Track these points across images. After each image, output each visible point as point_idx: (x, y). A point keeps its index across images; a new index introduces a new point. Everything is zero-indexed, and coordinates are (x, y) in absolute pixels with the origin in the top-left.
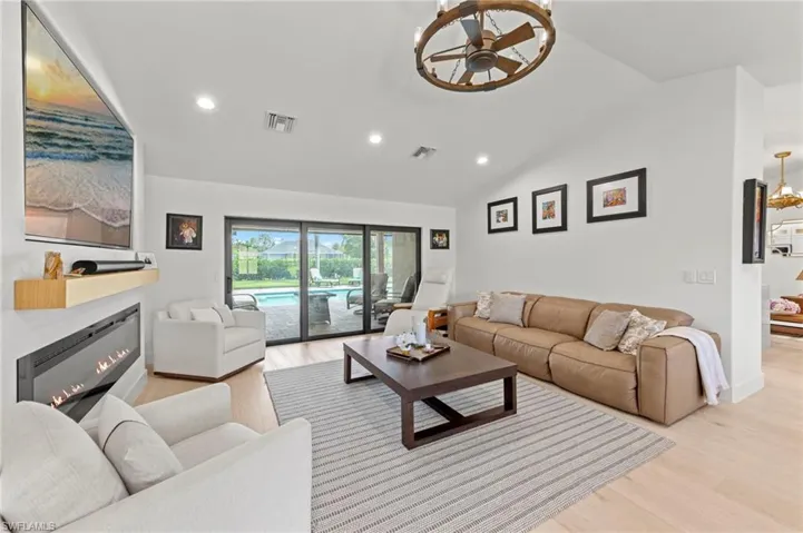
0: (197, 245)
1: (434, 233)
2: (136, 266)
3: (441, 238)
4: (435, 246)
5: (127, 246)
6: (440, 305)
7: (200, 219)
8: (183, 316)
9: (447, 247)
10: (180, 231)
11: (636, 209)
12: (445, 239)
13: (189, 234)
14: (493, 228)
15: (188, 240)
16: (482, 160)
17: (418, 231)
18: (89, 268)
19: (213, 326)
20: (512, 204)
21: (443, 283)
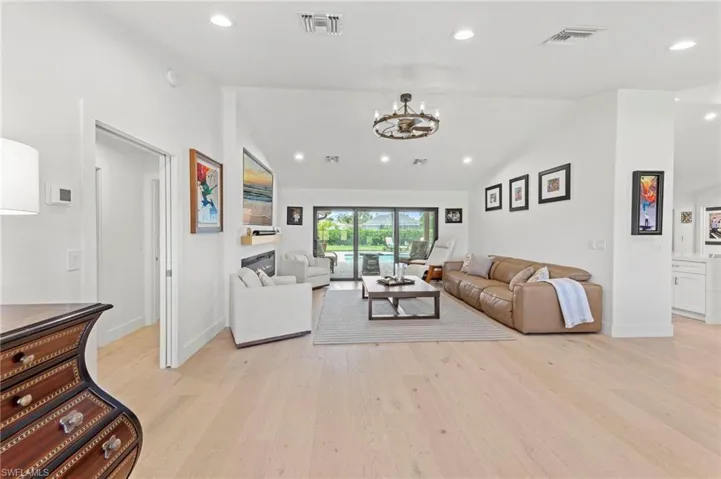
0: (300, 223)
1: (448, 211)
2: (273, 233)
3: (455, 215)
4: (449, 221)
5: (270, 224)
6: (440, 262)
7: (301, 208)
8: (292, 258)
9: (460, 221)
10: (293, 216)
11: (564, 194)
12: (458, 215)
13: (296, 217)
14: (489, 206)
15: (296, 220)
16: (467, 160)
17: (436, 210)
18: (257, 233)
19: (303, 263)
20: (498, 189)
21: (446, 248)
